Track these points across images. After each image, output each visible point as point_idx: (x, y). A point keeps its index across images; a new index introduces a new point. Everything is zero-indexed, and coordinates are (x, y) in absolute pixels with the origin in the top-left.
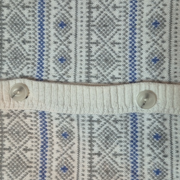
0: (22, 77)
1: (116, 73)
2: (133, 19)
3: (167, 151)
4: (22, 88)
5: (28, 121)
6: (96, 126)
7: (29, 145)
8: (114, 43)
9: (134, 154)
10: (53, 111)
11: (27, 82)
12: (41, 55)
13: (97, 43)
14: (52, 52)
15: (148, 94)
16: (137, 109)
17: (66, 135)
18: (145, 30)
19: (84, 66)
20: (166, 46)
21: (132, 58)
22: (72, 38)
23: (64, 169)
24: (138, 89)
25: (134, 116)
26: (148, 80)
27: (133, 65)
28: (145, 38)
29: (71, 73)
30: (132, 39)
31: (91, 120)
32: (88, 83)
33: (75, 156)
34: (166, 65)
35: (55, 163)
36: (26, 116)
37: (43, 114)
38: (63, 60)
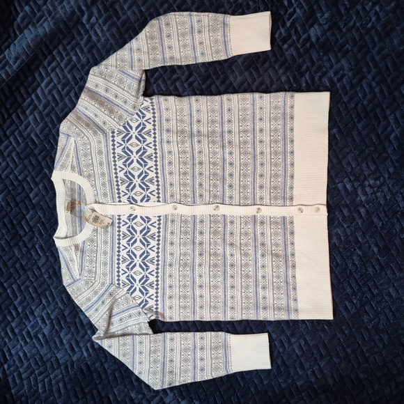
0: (217, 203)
1: (249, 202)
2: (254, 185)
3: (265, 227)
4: (217, 207)
5: (219, 218)
6: (242, 219)
7: (219, 226)
8: (248, 193)
9: (255, 228)
10: (228, 214)
11: (219, 205)
12: (223, 196)
13: (242, 192)
14: (227, 194)
15: (259, 209)
16: (256, 214)
17: (232, 222)
18: (258, 189)
19: (238, 200)
20: (264, 194)
21: (254, 197)
22: (234, 191)
23: (231, 234)
24: (256, 207)
25: (255, 216)
26: (259, 205)
27: (254, 200)
28: (258, 191)
29: (234, 202)
30: (254, 192)
31: (240, 217)
32: (240, 205)
33: (235, 229)
34: (265, 200)
35: (228, 232)
36: (218, 216)
37: (224, 215)
38: (231, 198)
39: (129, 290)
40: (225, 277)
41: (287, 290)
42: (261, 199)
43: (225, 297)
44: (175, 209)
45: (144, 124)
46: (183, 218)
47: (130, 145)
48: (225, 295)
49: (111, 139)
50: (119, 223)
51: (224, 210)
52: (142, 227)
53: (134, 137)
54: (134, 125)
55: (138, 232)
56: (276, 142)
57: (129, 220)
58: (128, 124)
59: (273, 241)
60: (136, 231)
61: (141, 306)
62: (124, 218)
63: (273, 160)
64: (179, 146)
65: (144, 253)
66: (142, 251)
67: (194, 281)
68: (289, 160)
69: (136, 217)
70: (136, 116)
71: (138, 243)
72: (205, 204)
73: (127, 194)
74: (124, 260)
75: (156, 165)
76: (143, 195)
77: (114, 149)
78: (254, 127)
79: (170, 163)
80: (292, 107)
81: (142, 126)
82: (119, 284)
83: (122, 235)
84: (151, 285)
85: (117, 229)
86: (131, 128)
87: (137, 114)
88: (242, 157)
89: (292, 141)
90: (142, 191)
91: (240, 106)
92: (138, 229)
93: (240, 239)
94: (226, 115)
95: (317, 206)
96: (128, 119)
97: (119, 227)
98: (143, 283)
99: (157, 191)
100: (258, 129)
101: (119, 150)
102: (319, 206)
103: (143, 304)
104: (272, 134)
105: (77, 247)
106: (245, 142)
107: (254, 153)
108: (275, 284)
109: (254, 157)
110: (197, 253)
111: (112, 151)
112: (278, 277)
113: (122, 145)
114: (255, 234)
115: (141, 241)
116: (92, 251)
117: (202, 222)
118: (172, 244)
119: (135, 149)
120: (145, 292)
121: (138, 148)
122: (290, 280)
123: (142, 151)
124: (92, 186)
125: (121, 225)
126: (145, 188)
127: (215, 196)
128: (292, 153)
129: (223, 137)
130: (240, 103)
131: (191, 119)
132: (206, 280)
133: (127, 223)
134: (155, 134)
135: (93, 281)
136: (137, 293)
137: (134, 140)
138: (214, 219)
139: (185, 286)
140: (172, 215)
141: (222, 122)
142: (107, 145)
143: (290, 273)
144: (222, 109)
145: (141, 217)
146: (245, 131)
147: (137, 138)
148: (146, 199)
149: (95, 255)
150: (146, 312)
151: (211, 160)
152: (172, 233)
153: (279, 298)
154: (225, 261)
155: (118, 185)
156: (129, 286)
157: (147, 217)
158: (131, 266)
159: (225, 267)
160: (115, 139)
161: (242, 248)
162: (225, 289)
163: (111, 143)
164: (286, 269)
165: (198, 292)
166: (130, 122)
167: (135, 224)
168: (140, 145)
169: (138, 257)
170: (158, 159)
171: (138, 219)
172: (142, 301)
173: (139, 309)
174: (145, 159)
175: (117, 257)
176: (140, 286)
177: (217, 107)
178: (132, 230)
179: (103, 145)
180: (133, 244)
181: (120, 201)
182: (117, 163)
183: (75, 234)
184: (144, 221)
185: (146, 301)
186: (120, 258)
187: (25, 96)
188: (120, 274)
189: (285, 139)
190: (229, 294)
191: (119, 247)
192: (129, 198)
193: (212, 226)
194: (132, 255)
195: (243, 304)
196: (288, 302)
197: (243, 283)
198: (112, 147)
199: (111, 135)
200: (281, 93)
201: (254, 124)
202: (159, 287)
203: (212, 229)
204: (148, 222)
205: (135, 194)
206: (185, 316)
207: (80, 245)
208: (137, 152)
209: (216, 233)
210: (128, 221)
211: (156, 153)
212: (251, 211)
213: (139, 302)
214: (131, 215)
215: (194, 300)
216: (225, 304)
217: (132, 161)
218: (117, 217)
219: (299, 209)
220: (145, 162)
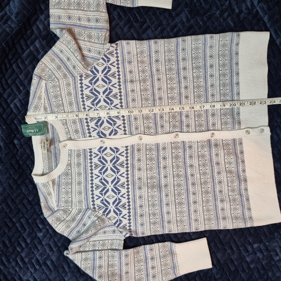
0: (176, 132)
1: (203, 129)
2: (207, 114)
3: (219, 149)
4: (177, 135)
5: (179, 144)
6: (199, 143)
7: (180, 151)
8: (202, 121)
9: (210, 151)
10: (186, 140)
11: (178, 133)
12: (181, 125)
13: (197, 121)
14: (185, 123)
15: (213, 134)
16: (210, 138)
17: (190, 147)
18: (210, 116)
19: (194, 127)
20: (216, 120)
21: (207, 124)
22: (190, 120)
23: (191, 157)
24: (210, 133)
25: (209, 140)
26: (212, 130)
27: (208, 126)
28: (211, 119)
29: (191, 129)
30: (207, 119)
31: (198, 142)
32: (196, 132)
33: (193, 153)
34: (217, 126)
35: (188, 155)
36: (178, 143)
37: (183, 142)
38: (188, 126)
39: (104, 212)
40: (188, 194)
41: (242, 201)
42: (214, 125)
43: (189, 212)
44: (141, 139)
45: (109, 68)
46: (147, 146)
47: (97, 86)
48: (189, 210)
49: (79, 82)
50: (91, 156)
51: (183, 137)
52: (112, 157)
53: (100, 79)
54: (100, 69)
55: (109, 162)
56: (224, 75)
57: (100, 152)
58: (95, 68)
59: (226, 160)
60: (106, 161)
61: (116, 225)
62: (95, 151)
63: (222, 91)
64: (142, 84)
65: (115, 179)
66: (113, 178)
67: (161, 200)
68: (235, 90)
69: (106, 148)
70: (101, 61)
71: (109, 171)
72: (166, 133)
73: (96, 129)
74: (98, 187)
75: (121, 103)
76: (111, 130)
77: (82, 91)
78: (205, 63)
79: (133, 100)
80: (237, 44)
81: (107, 69)
82: (94, 208)
83: (94, 166)
84: (123, 206)
85: (89, 161)
86: (98, 71)
87: (103, 59)
88: (195, 90)
89: (238, 74)
90: (110, 126)
91: (193, 46)
92: (109, 159)
93: (199, 161)
94: (181, 54)
95: (261, 127)
96: (95, 64)
97: (91, 159)
98: (117, 205)
99: (123, 125)
100: (208, 65)
101: (87, 92)
102: (263, 127)
103: (118, 223)
104: (221, 69)
105: (53, 182)
106: (198, 77)
107: (206, 86)
108: (231, 197)
109: (206, 90)
110: (163, 176)
111: (80, 93)
112: (233, 191)
113: (89, 87)
114: (210, 156)
115: (111, 169)
116: (67, 184)
117: (164, 149)
118: (139, 169)
119: (101, 90)
120: (118, 213)
121: (104, 88)
122: (243, 193)
123: (108, 91)
124: (63, 124)
125: (92, 157)
126: (112, 123)
127: (174, 126)
128: (238, 84)
129: (179, 74)
130: (193, 43)
131: (150, 59)
132: (171, 198)
133: (98, 155)
134: (119, 75)
135: (71, 210)
136: (112, 214)
137: (100, 82)
138: (175, 146)
139: (153, 205)
140: (138, 145)
141: (178, 60)
142: (75, 87)
143: (243, 187)
144: (177, 49)
145: (111, 149)
146: (198, 68)
147: (103, 80)
148: (114, 132)
149: (70, 187)
150: (121, 230)
151: (169, 95)
152: (139, 160)
153: (235, 209)
154: (187, 181)
155: (87, 122)
156: (104, 209)
157: (116, 148)
158: (104, 191)
159: (187, 186)
160: (83, 82)
161: (201, 169)
162: (188, 204)
163: (80, 85)
164: (240, 182)
165: (165, 210)
166: (96, 66)
167: (105, 154)
168: (106, 86)
169: (110, 183)
170: (123, 97)
171: (108, 150)
172: (117, 221)
173: (114, 228)
174: (111, 98)
175: (91, 185)
176: (113, 207)
177: (173, 48)
178: (102, 160)
179: (72, 87)
180: (104, 172)
181: (90, 136)
182: (85, 103)
183: (51, 170)
184: (114, 151)
185: (120, 220)
186: (94, 185)
187: (24, 48)
188: (95, 199)
189: (231, 72)
190: (192, 209)
191: (92, 177)
192: (98, 133)
193: (173, 151)
194: (104, 182)
195: (205, 216)
196: (243, 211)
197: (204, 198)
198: (80, 89)
199: (79, 78)
200: (229, 33)
201: (205, 61)
202: (131, 207)
203: (173, 154)
204: (117, 152)
205: (103, 129)
206: (155, 231)
207: (56, 180)
208: (104, 93)
209: (177, 157)
210: (98, 153)
211: (120, 92)
212: (206, 136)
213: (114, 221)
214: (101, 148)
215: (162, 217)
216: (189, 218)
217: (100, 101)
218: (89, 151)
219: (247, 131)
220: (111, 100)
